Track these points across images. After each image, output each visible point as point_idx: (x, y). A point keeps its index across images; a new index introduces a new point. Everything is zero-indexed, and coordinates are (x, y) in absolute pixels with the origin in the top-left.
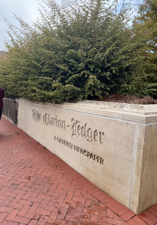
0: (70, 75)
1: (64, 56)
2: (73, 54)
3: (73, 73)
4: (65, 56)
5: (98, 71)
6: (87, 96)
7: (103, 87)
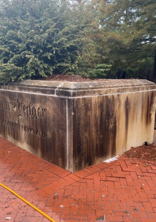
0: (12, 56)
1: (3, 37)
2: (13, 35)
3: (14, 54)
4: (5, 37)
5: (39, 51)
6: (30, 75)
7: (46, 67)
